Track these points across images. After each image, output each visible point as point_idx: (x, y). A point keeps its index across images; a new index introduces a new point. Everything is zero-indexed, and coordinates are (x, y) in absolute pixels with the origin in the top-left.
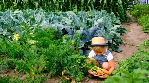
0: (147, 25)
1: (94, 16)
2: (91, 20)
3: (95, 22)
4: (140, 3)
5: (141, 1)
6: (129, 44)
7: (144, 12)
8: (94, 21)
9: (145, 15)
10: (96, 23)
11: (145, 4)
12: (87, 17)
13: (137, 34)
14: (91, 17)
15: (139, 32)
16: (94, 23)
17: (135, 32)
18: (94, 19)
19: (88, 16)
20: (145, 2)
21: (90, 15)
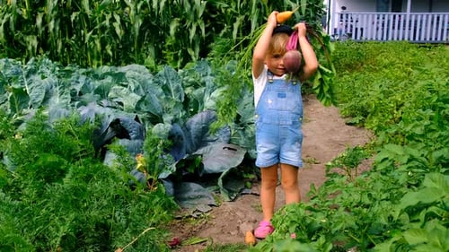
0: (353, 103)
1: (201, 81)
2: (196, 93)
3: (207, 98)
4: (337, 38)
5: (338, 33)
6: (305, 159)
7: (346, 65)
8: (202, 96)
9: (347, 72)
10: (209, 103)
11: (347, 40)
12: (182, 84)
13: (328, 129)
14: (196, 86)
15: (332, 124)
16: (202, 102)
17: (322, 122)
18: (202, 90)
19: (187, 81)
20: (350, 35)
21: (191, 80)
